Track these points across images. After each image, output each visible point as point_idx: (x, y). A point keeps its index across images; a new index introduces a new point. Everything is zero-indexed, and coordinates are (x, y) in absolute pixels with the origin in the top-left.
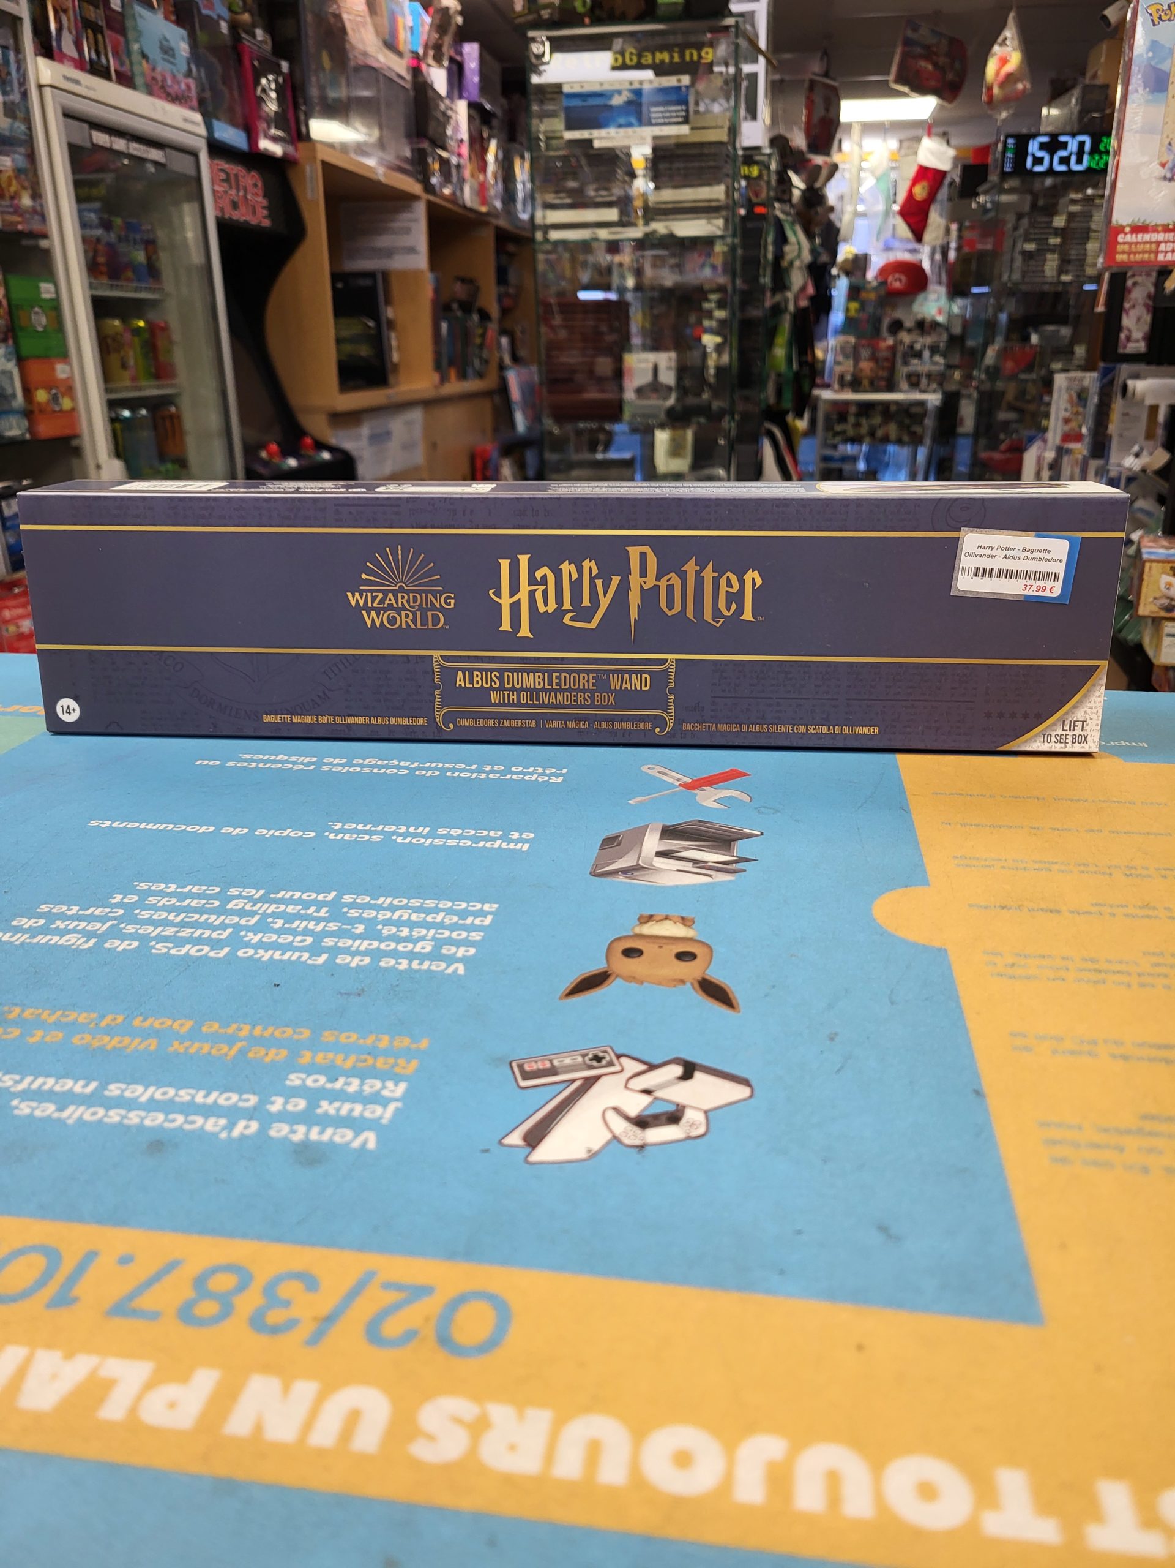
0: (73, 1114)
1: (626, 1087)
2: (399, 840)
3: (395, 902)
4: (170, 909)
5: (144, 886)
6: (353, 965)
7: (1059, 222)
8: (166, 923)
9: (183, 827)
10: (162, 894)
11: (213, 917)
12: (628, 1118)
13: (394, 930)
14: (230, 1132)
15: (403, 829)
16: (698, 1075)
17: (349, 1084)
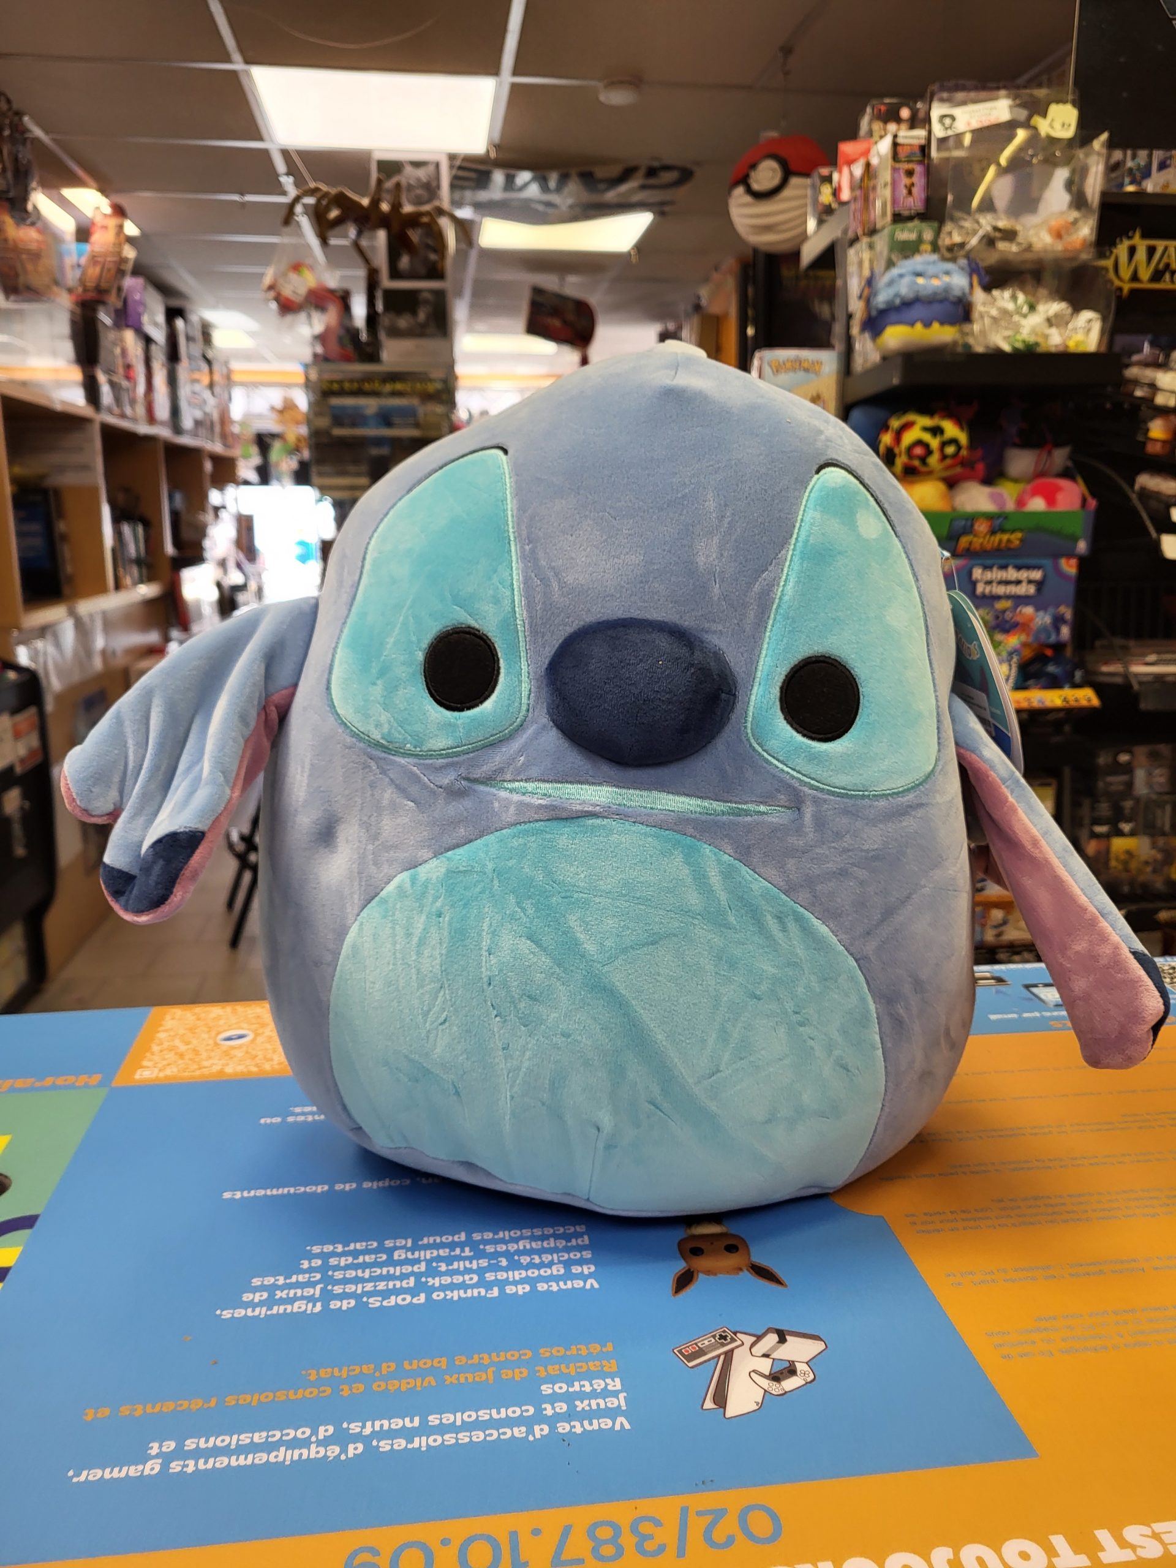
0: (421, 1443)
1: (752, 1355)
3: (512, 1234)
5: (316, 1249)
9: (303, 1188)
10: (337, 1254)
12: (766, 1377)
17: (584, 1386)
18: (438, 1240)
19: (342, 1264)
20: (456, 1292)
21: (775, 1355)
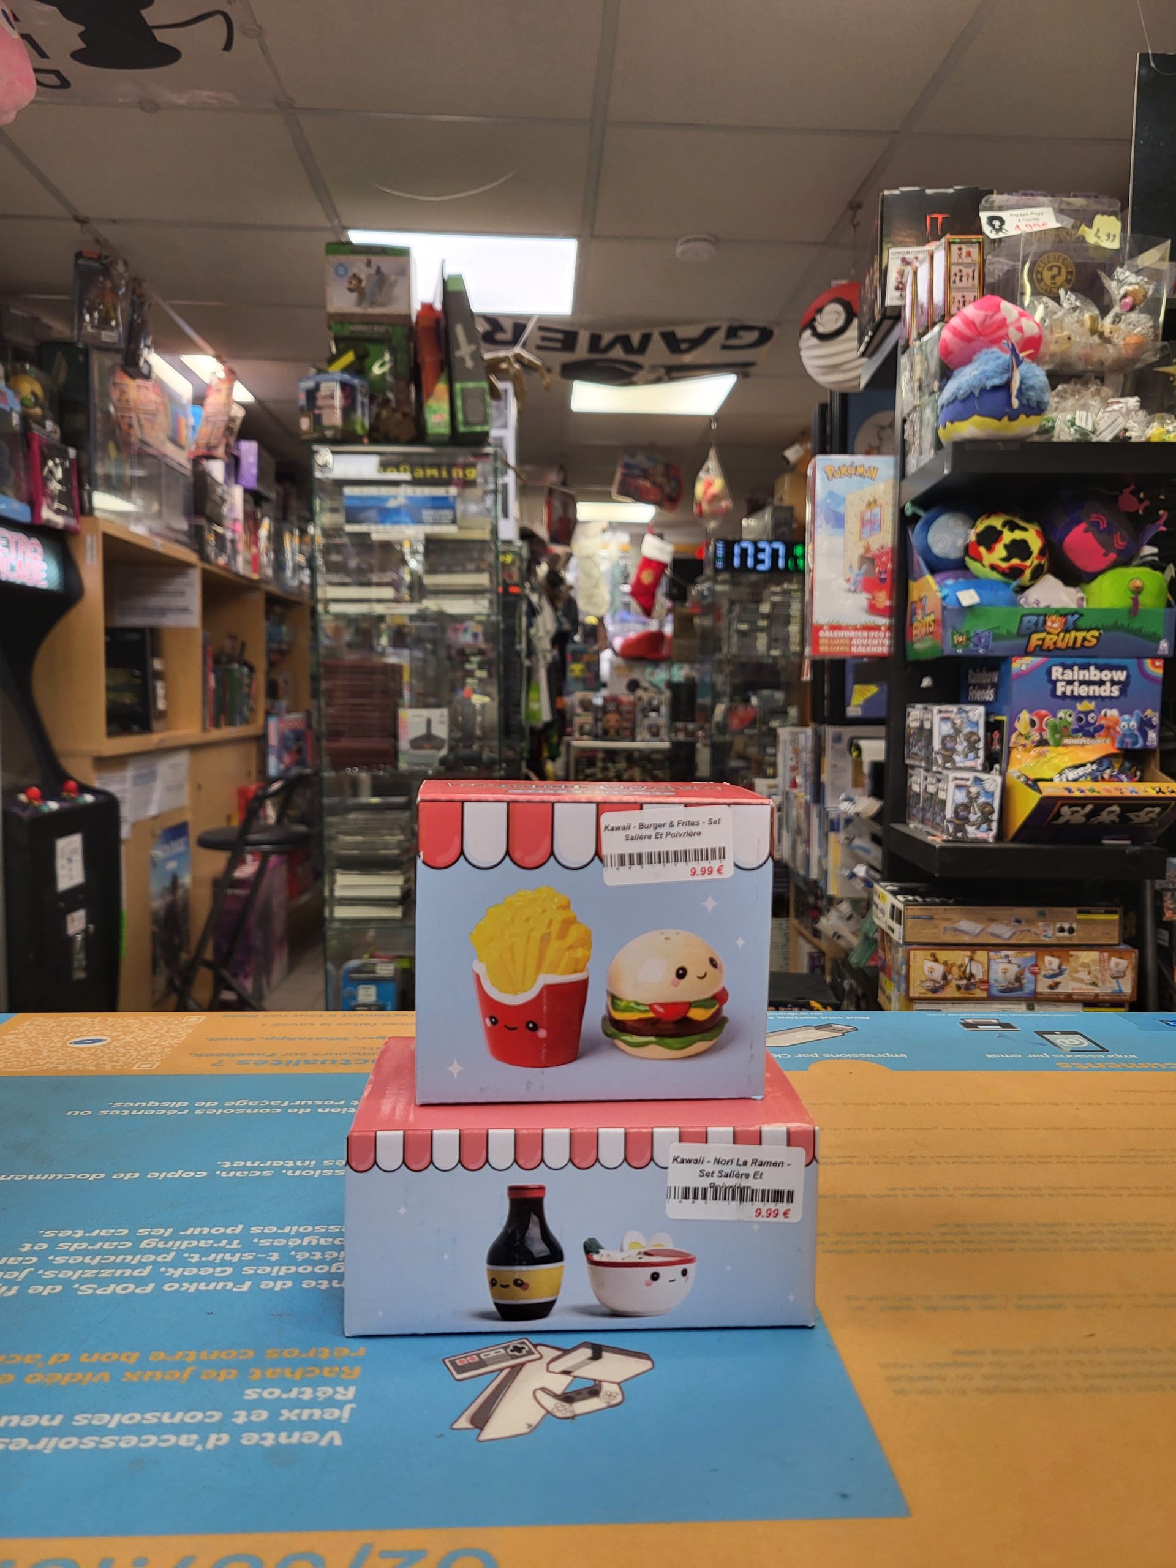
0: (46, 1445)
1: (548, 1370)
2: (290, 1173)
3: (301, 1230)
4: (84, 1253)
5: (50, 1234)
6: (277, 1288)
7: (765, 608)
8: (82, 1266)
9: (73, 1176)
10: (71, 1240)
11: (129, 1258)
12: (555, 1396)
13: (307, 1255)
14: (204, 1446)
15: (291, 1164)
16: (605, 1354)
17: (303, 1393)
18: (206, 1230)
19: (72, 1249)
20: (195, 1285)
21: (576, 1373)
